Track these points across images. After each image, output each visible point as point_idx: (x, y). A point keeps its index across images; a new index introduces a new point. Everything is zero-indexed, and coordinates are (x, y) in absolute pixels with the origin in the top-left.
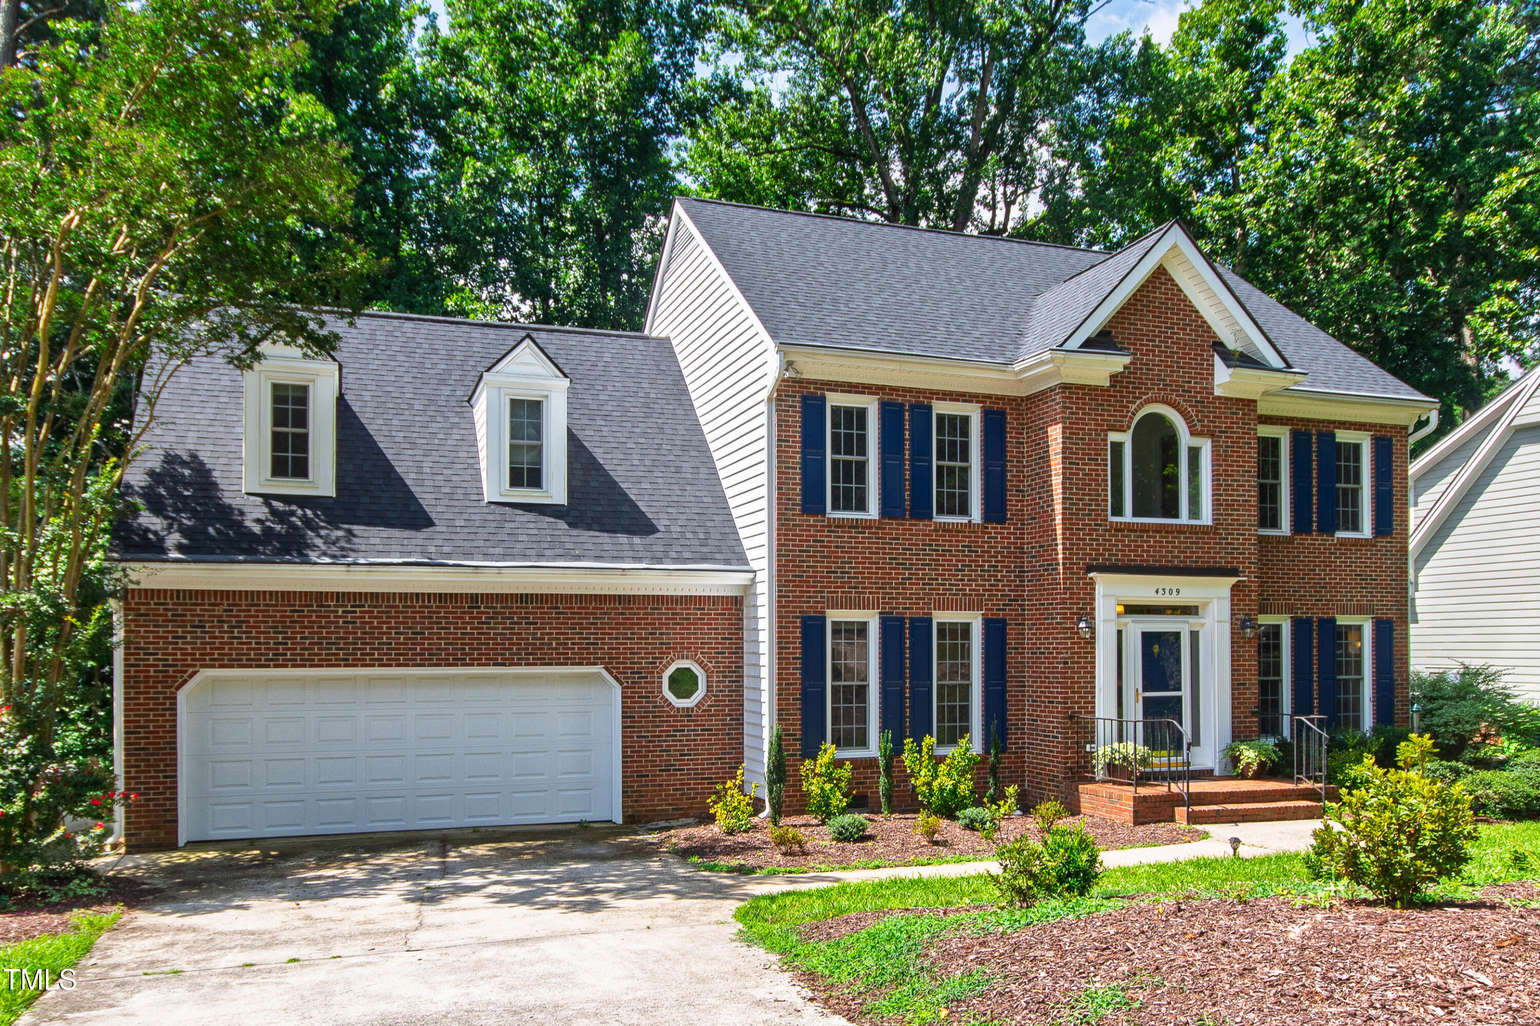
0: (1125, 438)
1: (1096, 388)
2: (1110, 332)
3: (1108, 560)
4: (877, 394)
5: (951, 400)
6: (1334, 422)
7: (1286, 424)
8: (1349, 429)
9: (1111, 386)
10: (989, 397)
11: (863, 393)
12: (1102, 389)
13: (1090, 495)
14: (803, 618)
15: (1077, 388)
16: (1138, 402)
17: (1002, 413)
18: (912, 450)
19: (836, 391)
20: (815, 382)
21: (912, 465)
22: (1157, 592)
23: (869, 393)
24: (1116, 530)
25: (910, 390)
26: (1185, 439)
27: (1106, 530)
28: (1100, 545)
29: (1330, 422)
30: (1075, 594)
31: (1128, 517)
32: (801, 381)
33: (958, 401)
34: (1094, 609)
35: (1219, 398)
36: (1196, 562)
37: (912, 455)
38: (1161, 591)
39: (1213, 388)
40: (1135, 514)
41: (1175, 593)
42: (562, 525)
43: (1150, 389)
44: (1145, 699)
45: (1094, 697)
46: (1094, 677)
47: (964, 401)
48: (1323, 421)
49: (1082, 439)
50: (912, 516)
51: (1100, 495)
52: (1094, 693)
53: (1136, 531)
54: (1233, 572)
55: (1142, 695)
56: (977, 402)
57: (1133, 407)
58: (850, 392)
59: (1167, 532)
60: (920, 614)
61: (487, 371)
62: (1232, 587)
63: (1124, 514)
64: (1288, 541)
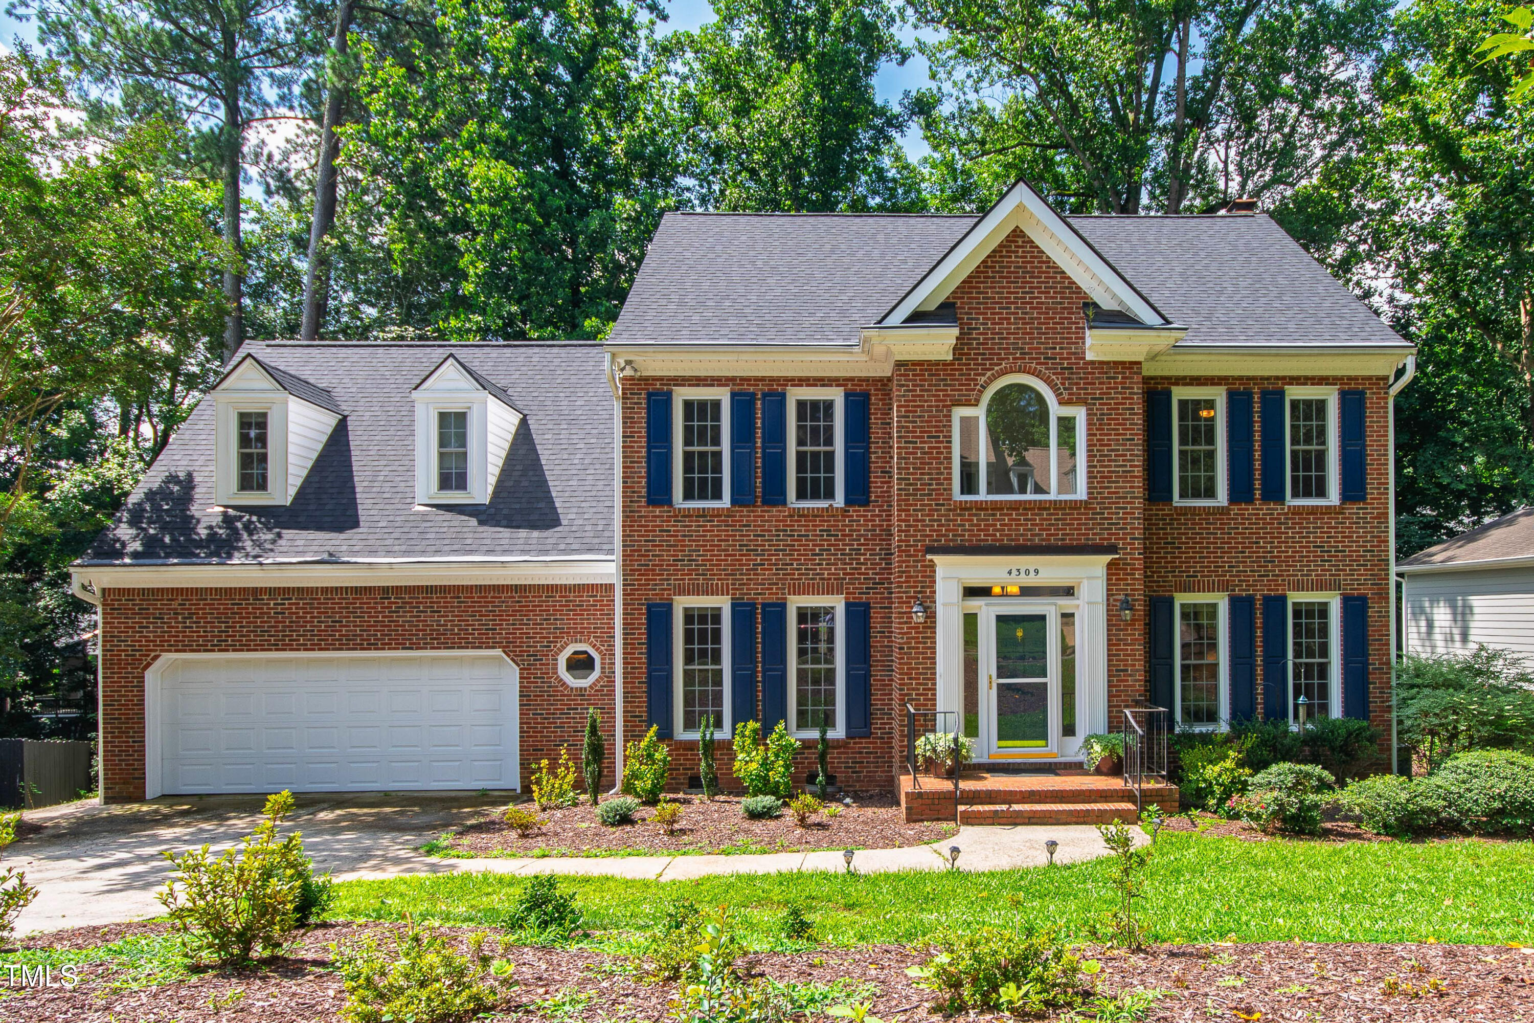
0: (979, 413)
1: (937, 363)
2: (955, 303)
3: (951, 540)
4: (727, 385)
5: (808, 385)
6: (1284, 378)
7: (1220, 384)
8: (1305, 384)
9: (954, 359)
10: (853, 380)
11: (713, 385)
12: (945, 363)
13: (929, 474)
14: (648, 605)
15: (913, 365)
16: (989, 373)
17: (866, 396)
18: (763, 437)
19: (684, 385)
20: (661, 379)
21: (764, 452)
22: (1010, 573)
23: (719, 385)
24: (961, 509)
25: (763, 379)
26: (1056, 410)
27: (950, 510)
28: (942, 525)
29: (1277, 378)
30: (911, 577)
31: (983, 495)
32: (646, 379)
33: (816, 385)
34: (935, 592)
35: (1092, 363)
36: (1062, 540)
37: (763, 442)
38: (1014, 572)
39: (1084, 353)
40: (989, 492)
41: (1032, 573)
43: (1003, 359)
44: (1000, 686)
45: (935, 684)
46: (935, 663)
47: (823, 385)
48: (1268, 378)
49: (920, 417)
50: (765, 503)
51: (942, 474)
52: (934, 679)
53: (986, 509)
54: (1111, 549)
55: (996, 681)
56: (837, 385)
57: (982, 380)
58: (698, 385)
59: (1025, 509)
60: (773, 599)
61: (415, 389)
62: (1110, 565)
63: (977, 492)
64: (1221, 511)
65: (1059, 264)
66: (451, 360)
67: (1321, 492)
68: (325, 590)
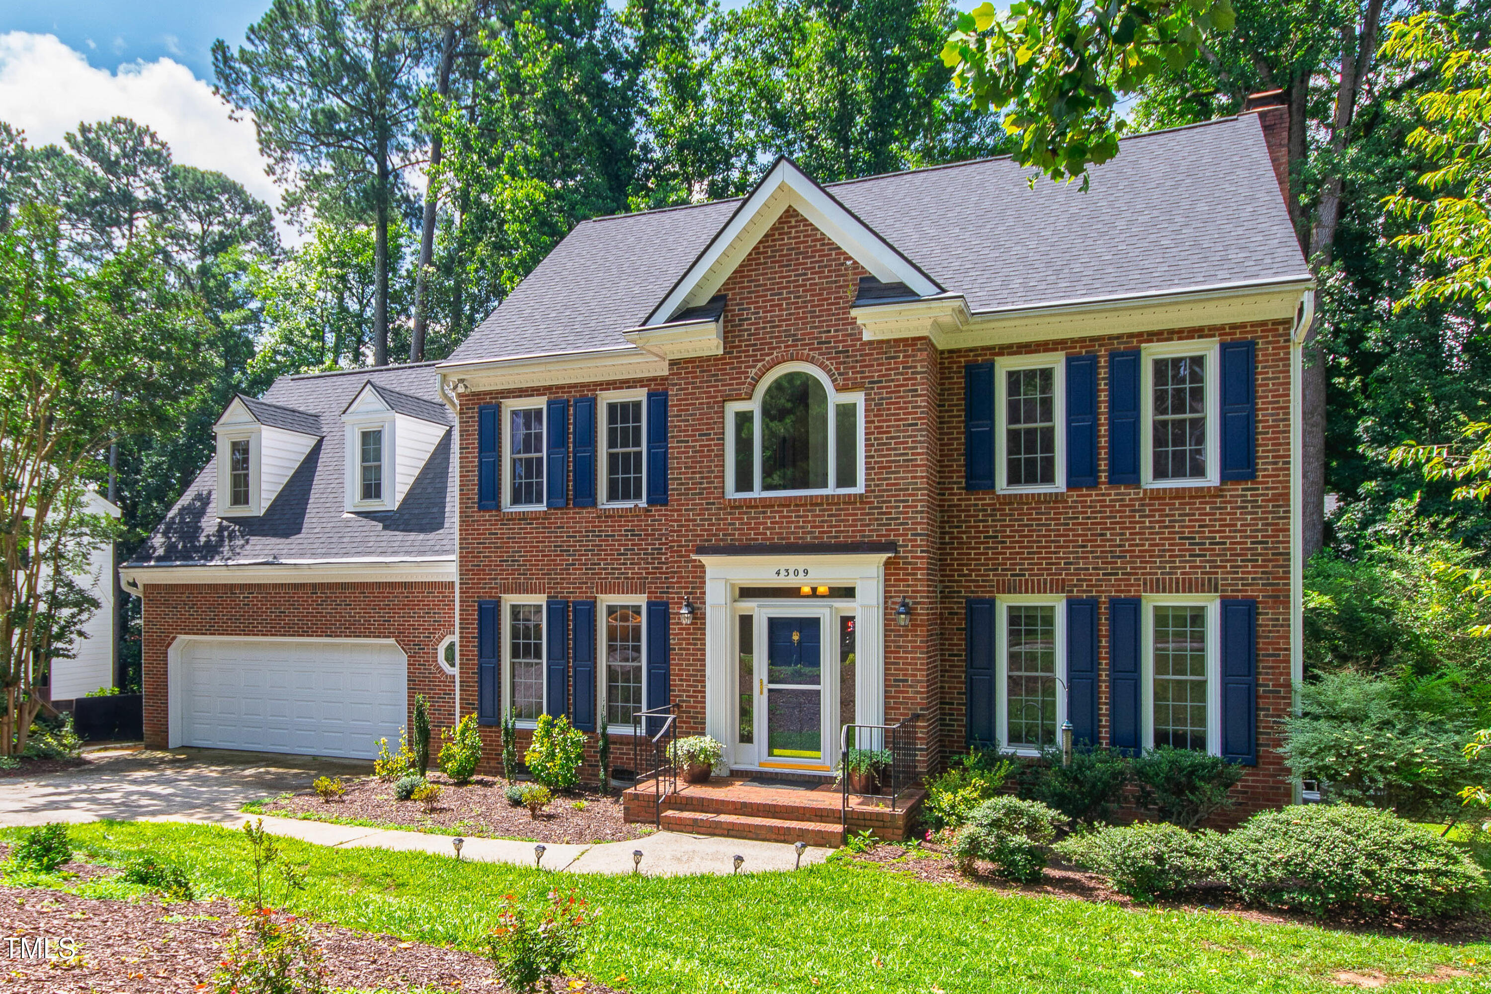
0: (754, 406)
1: (708, 359)
2: (726, 296)
3: (722, 540)
4: (544, 394)
5: (614, 389)
6: (1140, 334)
7: (1056, 350)
8: (1171, 339)
9: (725, 353)
10: (654, 379)
11: (532, 395)
12: (716, 358)
13: (700, 473)
14: (479, 602)
15: (685, 363)
16: (760, 365)
17: (666, 394)
18: (574, 443)
19: (509, 397)
20: (490, 393)
21: (575, 456)
22: (778, 573)
23: (538, 395)
24: (732, 508)
25: (575, 386)
26: (834, 398)
27: (720, 509)
28: (713, 525)
29: (1131, 335)
30: (682, 577)
31: (757, 493)
32: (478, 394)
33: (622, 388)
34: (704, 593)
35: (870, 343)
36: (836, 537)
37: (574, 447)
38: (783, 573)
39: (861, 333)
40: (766, 487)
41: (801, 574)
42: (380, 526)
43: (774, 348)
44: (770, 690)
45: (704, 687)
46: (704, 665)
47: (628, 387)
48: (1119, 337)
49: (691, 415)
50: (575, 506)
51: (713, 472)
52: (704, 681)
53: (757, 507)
54: (890, 546)
55: (767, 686)
56: (642, 386)
57: (753, 372)
58: (520, 396)
59: (796, 505)
60: (583, 598)
61: (344, 412)
62: (887, 564)
63: (751, 489)
64: (1057, 498)
65: (834, 240)
66: (369, 386)
67: (1199, 470)
68: (275, 586)
